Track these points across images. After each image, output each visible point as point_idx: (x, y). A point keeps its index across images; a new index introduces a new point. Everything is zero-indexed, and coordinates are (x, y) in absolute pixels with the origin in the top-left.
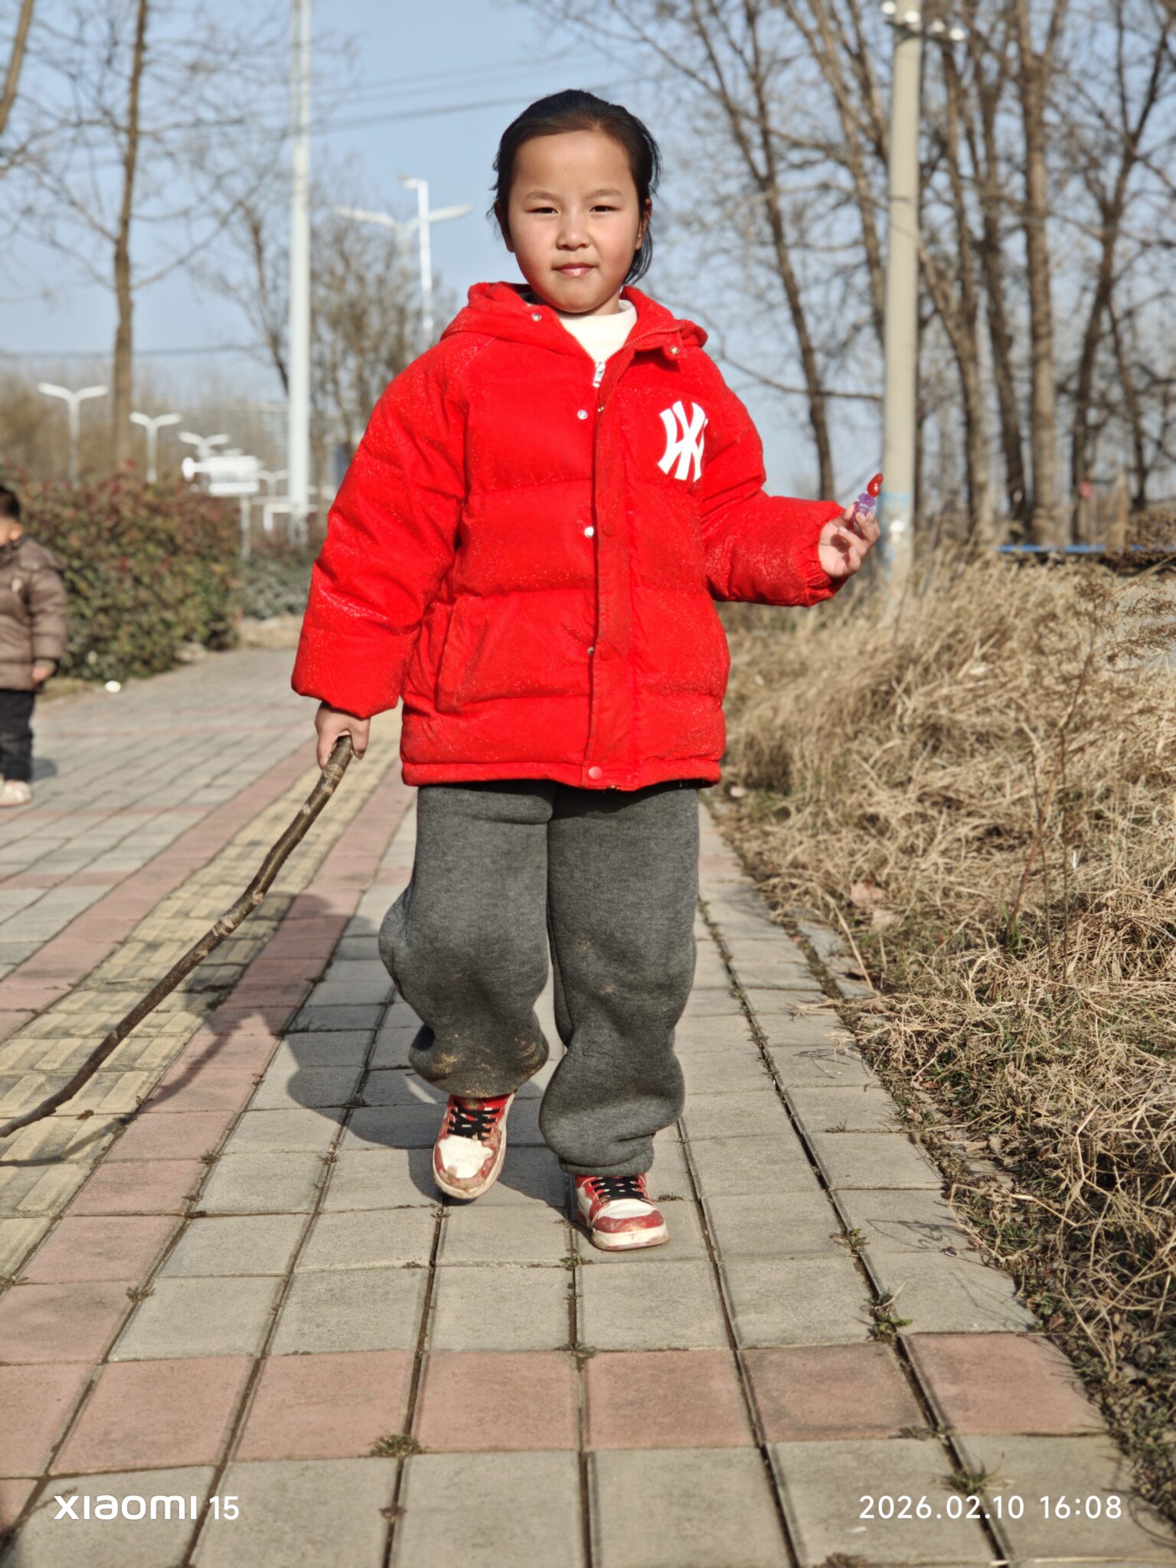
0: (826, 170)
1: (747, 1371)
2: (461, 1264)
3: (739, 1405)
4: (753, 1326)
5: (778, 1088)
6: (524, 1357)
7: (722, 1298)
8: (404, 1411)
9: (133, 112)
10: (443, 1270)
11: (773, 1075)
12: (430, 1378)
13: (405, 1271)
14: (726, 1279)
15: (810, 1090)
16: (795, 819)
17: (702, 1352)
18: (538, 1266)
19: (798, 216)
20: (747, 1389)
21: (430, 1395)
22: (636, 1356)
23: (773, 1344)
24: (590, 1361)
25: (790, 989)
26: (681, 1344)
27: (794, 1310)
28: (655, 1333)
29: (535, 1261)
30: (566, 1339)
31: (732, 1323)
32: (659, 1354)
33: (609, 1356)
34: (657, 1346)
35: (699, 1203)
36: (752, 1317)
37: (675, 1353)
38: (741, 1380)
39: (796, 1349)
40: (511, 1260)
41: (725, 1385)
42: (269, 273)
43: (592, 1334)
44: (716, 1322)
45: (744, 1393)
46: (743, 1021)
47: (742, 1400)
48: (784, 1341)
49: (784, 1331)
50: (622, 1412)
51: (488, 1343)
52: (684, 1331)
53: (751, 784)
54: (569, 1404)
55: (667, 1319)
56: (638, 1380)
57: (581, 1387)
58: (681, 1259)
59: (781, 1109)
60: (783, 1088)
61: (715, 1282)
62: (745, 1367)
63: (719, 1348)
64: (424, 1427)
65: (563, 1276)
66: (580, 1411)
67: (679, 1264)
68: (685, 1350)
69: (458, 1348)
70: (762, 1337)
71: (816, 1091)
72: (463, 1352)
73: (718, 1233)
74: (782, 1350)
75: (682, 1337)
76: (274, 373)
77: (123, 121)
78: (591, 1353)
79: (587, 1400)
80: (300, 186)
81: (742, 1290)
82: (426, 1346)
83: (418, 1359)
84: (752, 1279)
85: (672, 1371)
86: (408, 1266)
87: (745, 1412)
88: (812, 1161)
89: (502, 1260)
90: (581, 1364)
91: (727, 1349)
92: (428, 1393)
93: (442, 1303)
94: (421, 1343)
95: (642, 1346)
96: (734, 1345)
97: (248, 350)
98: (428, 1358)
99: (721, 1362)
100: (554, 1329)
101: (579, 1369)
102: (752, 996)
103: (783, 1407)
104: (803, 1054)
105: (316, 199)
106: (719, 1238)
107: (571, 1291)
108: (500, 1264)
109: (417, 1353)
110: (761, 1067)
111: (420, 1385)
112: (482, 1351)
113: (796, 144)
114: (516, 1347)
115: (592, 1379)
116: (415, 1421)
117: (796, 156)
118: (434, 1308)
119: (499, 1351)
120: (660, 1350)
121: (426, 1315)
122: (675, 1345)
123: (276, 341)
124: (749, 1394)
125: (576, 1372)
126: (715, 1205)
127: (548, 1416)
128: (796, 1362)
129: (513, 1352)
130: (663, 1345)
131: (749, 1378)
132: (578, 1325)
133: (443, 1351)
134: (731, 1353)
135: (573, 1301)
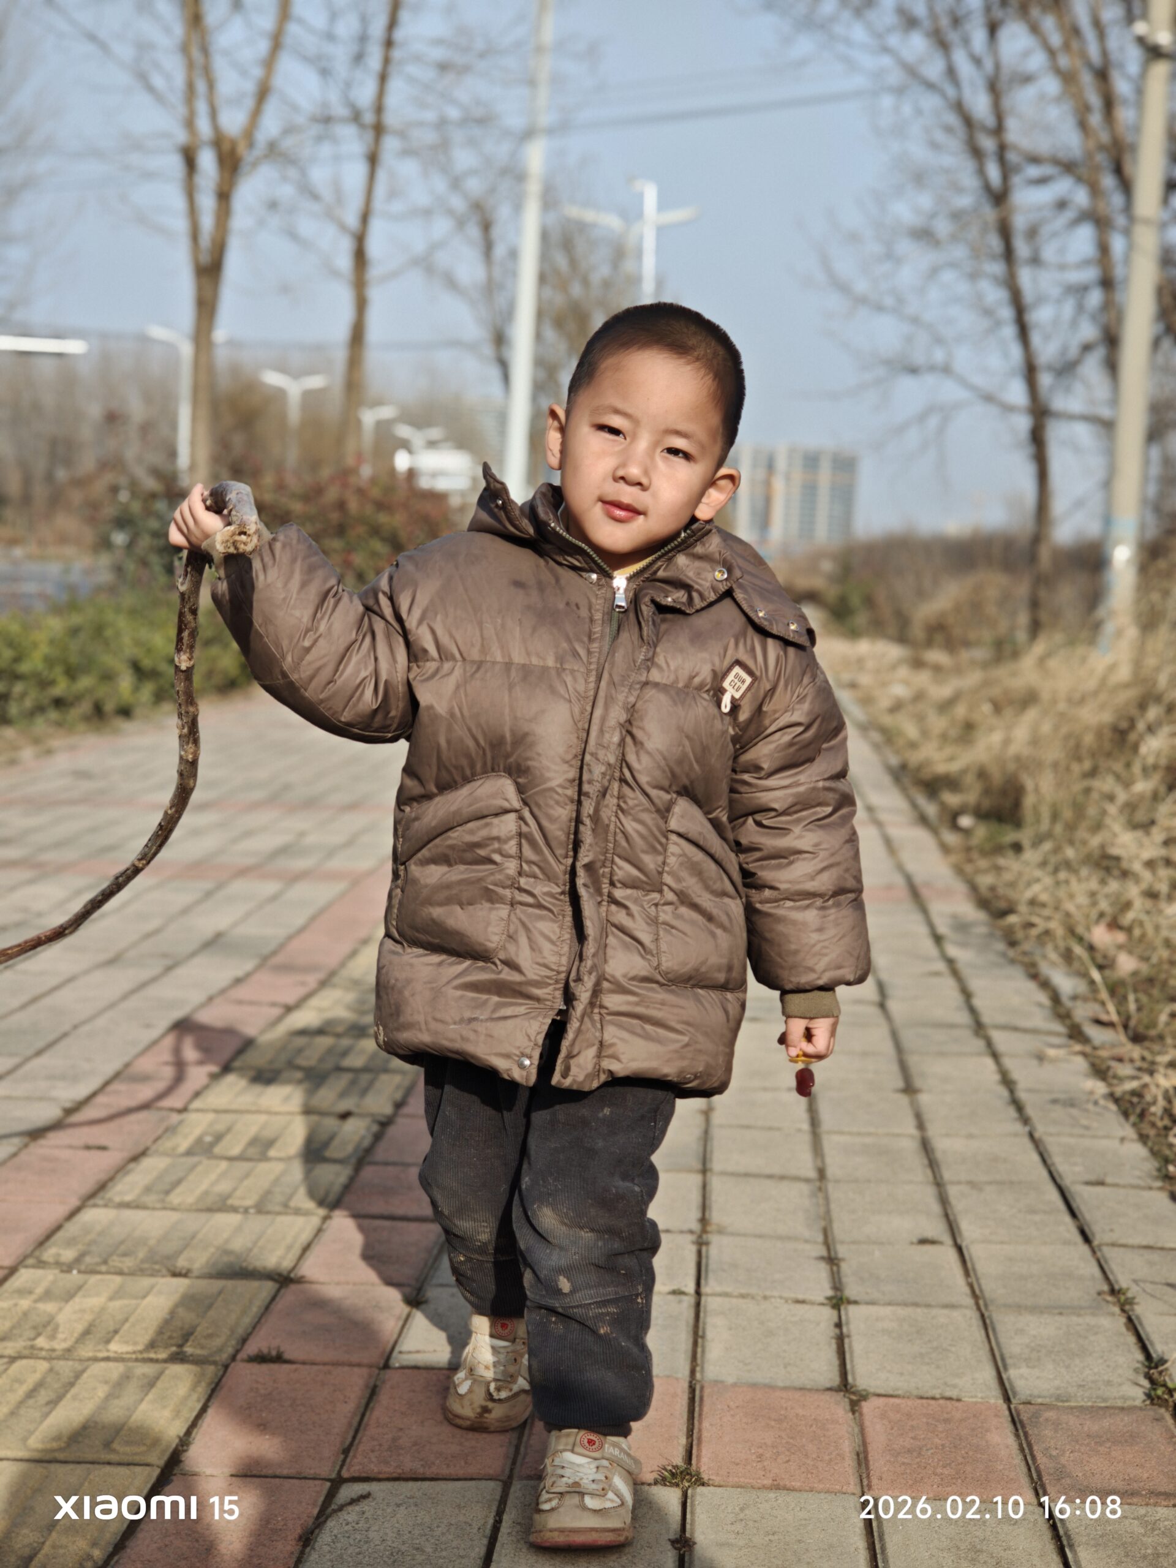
0: (1063, 186)
1: (1023, 1426)
2: (726, 1295)
3: (1018, 1460)
4: (1023, 1379)
5: (1031, 1135)
6: (797, 1395)
7: (992, 1350)
8: (683, 1441)
9: (379, 108)
10: (710, 1299)
11: (1026, 1120)
12: (706, 1409)
13: (671, 1297)
14: (994, 1330)
15: (1065, 1140)
16: (1030, 855)
17: (976, 1403)
18: (803, 1302)
19: (1032, 233)
20: (1025, 1446)
21: (708, 1427)
22: (910, 1403)
23: (1047, 1401)
24: (863, 1404)
25: (1034, 1031)
26: (954, 1393)
27: (1068, 1367)
28: (926, 1380)
29: (800, 1297)
30: (836, 1380)
31: (1004, 1376)
32: (932, 1402)
33: (882, 1400)
34: (930, 1394)
35: (960, 1249)
36: (1024, 1371)
37: (948, 1402)
38: (1017, 1436)
39: (1072, 1408)
40: (776, 1294)
41: (1003, 1439)
42: (497, 272)
43: (863, 1376)
44: (987, 1374)
45: (1022, 1450)
46: (989, 1062)
47: (1020, 1457)
48: (1058, 1398)
49: (1058, 1388)
50: (901, 1459)
51: (760, 1377)
52: (957, 1381)
53: (982, 815)
54: (847, 1447)
55: (938, 1367)
56: (913, 1428)
57: (857, 1430)
58: (946, 1306)
59: (1035, 1157)
60: (1037, 1135)
61: (983, 1332)
62: (1021, 1422)
63: (992, 1401)
64: (704, 1460)
65: (828, 1315)
66: (858, 1454)
67: (945, 1311)
68: (959, 1400)
69: (730, 1380)
70: (1036, 1392)
71: (1072, 1141)
72: (735, 1385)
73: (983, 1282)
74: (1058, 1408)
75: (954, 1386)
76: (495, 372)
77: (369, 118)
78: (864, 1397)
79: (864, 1444)
80: (534, 188)
81: (1012, 1345)
82: (698, 1376)
83: (692, 1390)
84: (1020, 1332)
85: (947, 1421)
86: (674, 1292)
87: (1024, 1469)
88: (1073, 1214)
89: (768, 1293)
90: (854, 1406)
91: (1001, 1402)
92: (706, 1424)
93: (710, 1334)
94: (693, 1372)
95: (915, 1392)
96: (1007, 1399)
97: (471, 347)
98: (702, 1388)
99: (996, 1416)
100: (825, 1371)
101: (853, 1412)
102: (998, 1037)
103: (1064, 1466)
104: (1055, 1101)
105: (549, 200)
106: (984, 1287)
107: (837, 1331)
108: (765, 1298)
109: (690, 1382)
110: (1012, 1112)
111: (696, 1415)
112: (754, 1386)
113: (1035, 160)
114: (788, 1384)
115: (867, 1423)
116: (694, 1451)
117: (1033, 171)
118: (703, 1337)
119: (771, 1387)
120: (933, 1398)
121: (695, 1344)
122: (948, 1394)
123: (500, 340)
124: (1027, 1451)
125: (850, 1414)
126: (977, 1252)
127: (827, 1458)
128: (1072, 1421)
129: (785, 1389)
130: (936, 1393)
131: (1026, 1434)
132: (849, 1367)
133: (716, 1382)
134: (1005, 1407)
135: (841, 1341)
